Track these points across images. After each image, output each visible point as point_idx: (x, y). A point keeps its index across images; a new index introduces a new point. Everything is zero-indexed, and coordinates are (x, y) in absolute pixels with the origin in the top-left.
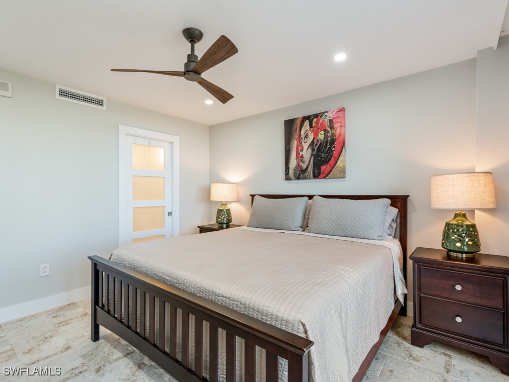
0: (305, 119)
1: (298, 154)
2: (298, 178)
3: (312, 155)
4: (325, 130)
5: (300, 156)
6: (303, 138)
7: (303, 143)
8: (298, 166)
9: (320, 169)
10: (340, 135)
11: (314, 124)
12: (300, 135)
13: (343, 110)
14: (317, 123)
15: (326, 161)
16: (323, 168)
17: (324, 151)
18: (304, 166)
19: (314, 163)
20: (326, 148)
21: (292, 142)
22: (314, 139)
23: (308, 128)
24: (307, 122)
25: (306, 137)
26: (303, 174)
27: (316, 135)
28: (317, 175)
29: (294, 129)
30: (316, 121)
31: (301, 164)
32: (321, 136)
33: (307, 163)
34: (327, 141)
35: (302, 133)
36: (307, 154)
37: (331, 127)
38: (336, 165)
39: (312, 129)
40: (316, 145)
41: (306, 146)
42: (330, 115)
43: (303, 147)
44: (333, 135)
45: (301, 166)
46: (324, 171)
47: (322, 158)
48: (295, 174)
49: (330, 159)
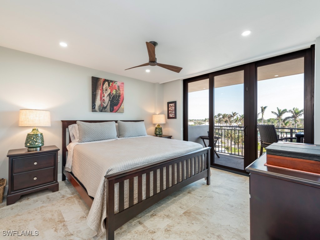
0: (105, 81)
1: (101, 98)
2: (101, 111)
3: (109, 100)
4: (116, 90)
5: (103, 99)
6: (105, 90)
7: (104, 93)
8: (101, 105)
9: (113, 108)
10: (122, 94)
11: (110, 85)
12: (103, 88)
13: (123, 83)
14: (112, 85)
15: (116, 104)
16: (115, 107)
17: (115, 99)
18: (105, 105)
19: (110, 104)
20: (116, 98)
21: (98, 91)
22: (110, 92)
23: (107, 86)
24: (107, 83)
25: (106, 90)
26: (104, 109)
27: (112, 91)
28: (112, 111)
29: (99, 83)
30: (112, 84)
31: (103, 104)
32: (114, 92)
33: (106, 104)
34: (117, 95)
35: (104, 87)
36: (107, 99)
37: (119, 89)
38: (121, 107)
39: (109, 87)
40: (112, 96)
41: (106, 95)
42: (118, 84)
43: (104, 95)
44: (119, 93)
45: (103, 105)
46: (115, 109)
47: (114, 103)
48: (99, 109)
49: (118, 104)
